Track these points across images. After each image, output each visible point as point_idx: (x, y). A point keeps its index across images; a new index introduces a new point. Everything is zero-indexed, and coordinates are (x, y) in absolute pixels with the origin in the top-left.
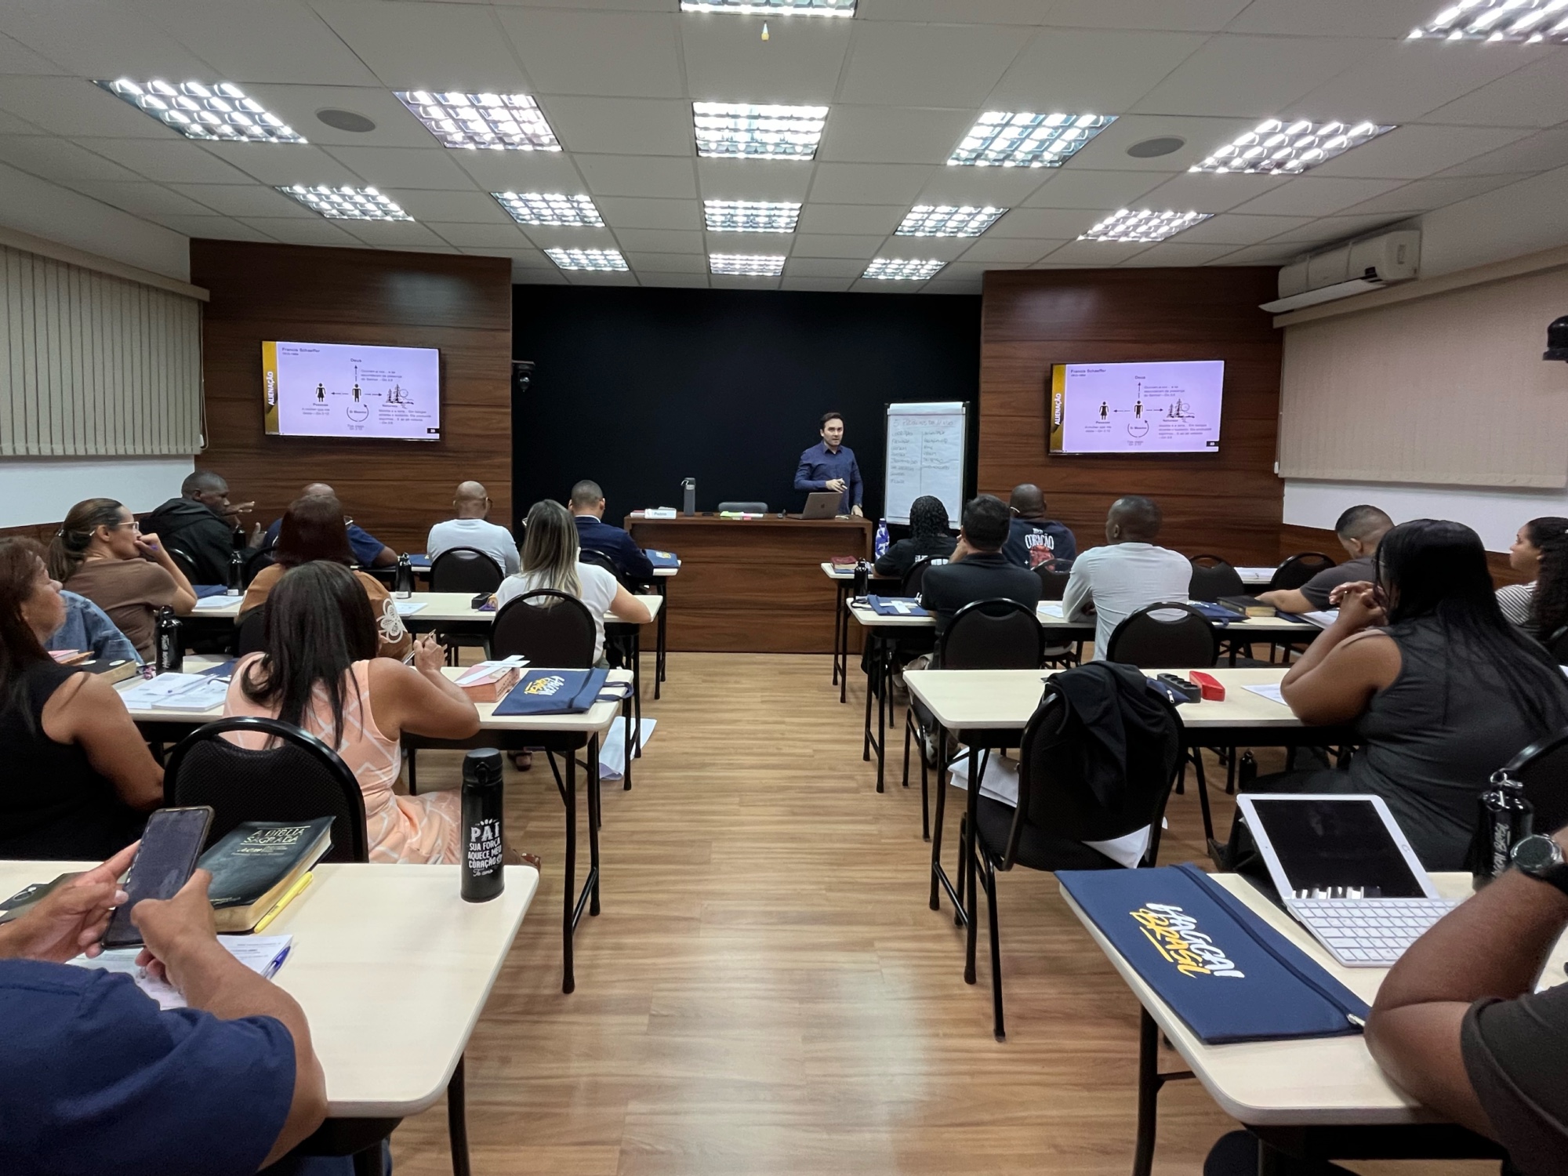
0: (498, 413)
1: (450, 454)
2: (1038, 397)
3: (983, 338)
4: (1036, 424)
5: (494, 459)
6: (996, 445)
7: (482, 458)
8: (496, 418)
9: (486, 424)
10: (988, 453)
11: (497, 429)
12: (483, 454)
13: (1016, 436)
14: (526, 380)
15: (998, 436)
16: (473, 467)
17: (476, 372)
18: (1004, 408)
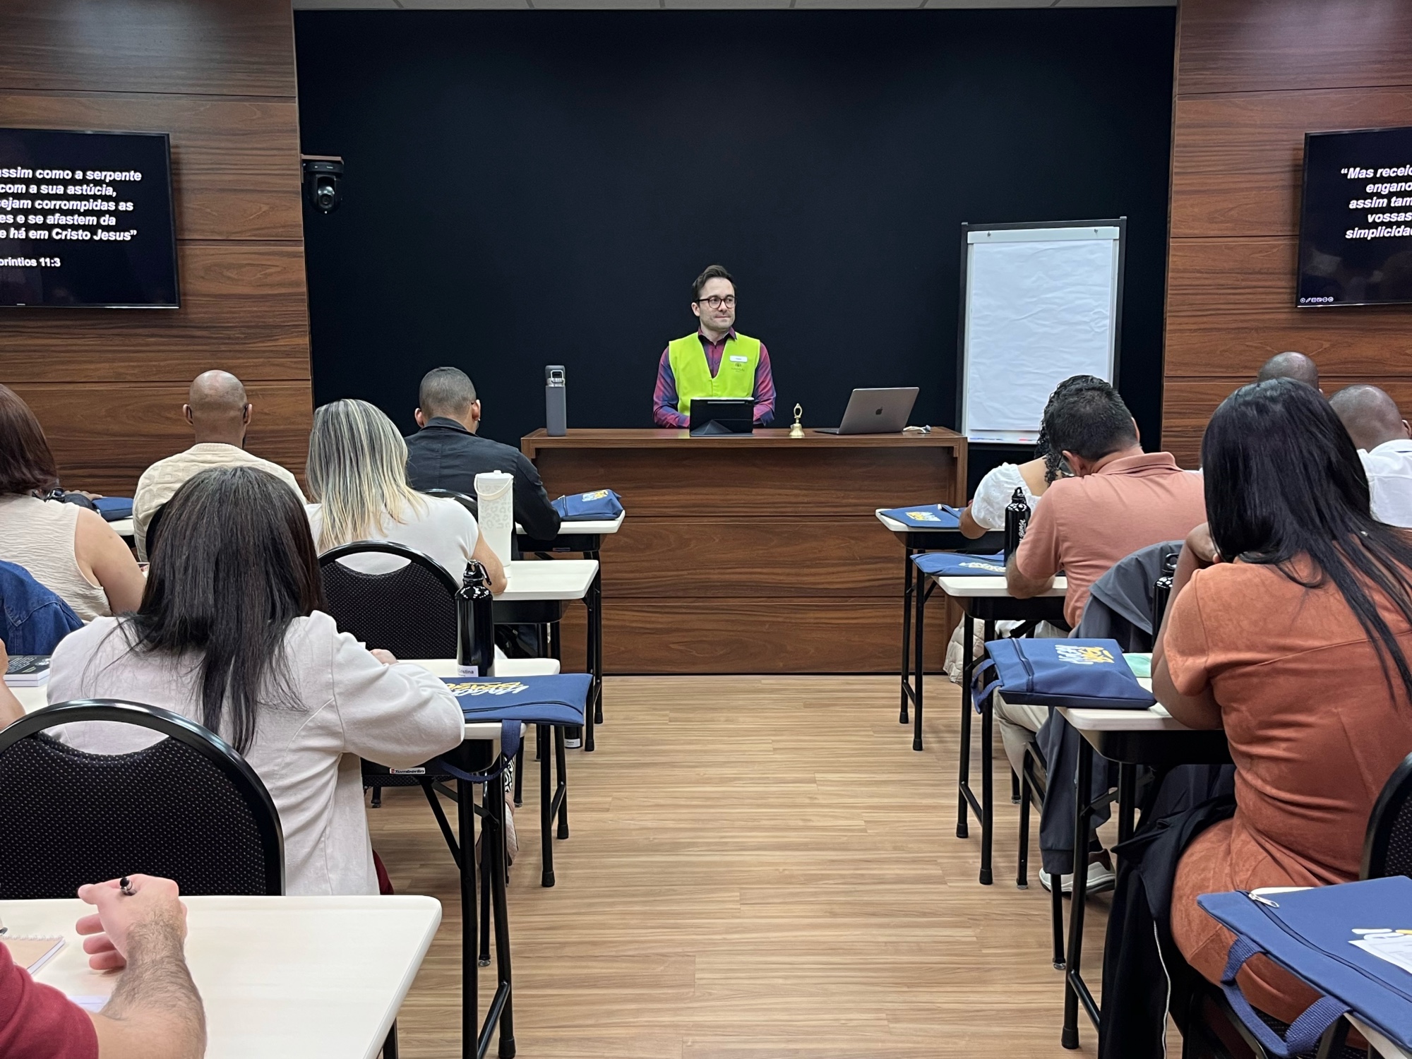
0: (281, 255)
1: (197, 333)
2: (1279, 199)
3: (1177, 89)
4: (1275, 250)
5: (278, 339)
6: (1200, 291)
7: (257, 338)
8: (275, 263)
9: (259, 275)
10: (1185, 308)
11: (281, 284)
12: (258, 330)
13: (1238, 273)
14: (329, 192)
15: (1205, 275)
16: (240, 355)
17: (235, 177)
18: (1216, 223)
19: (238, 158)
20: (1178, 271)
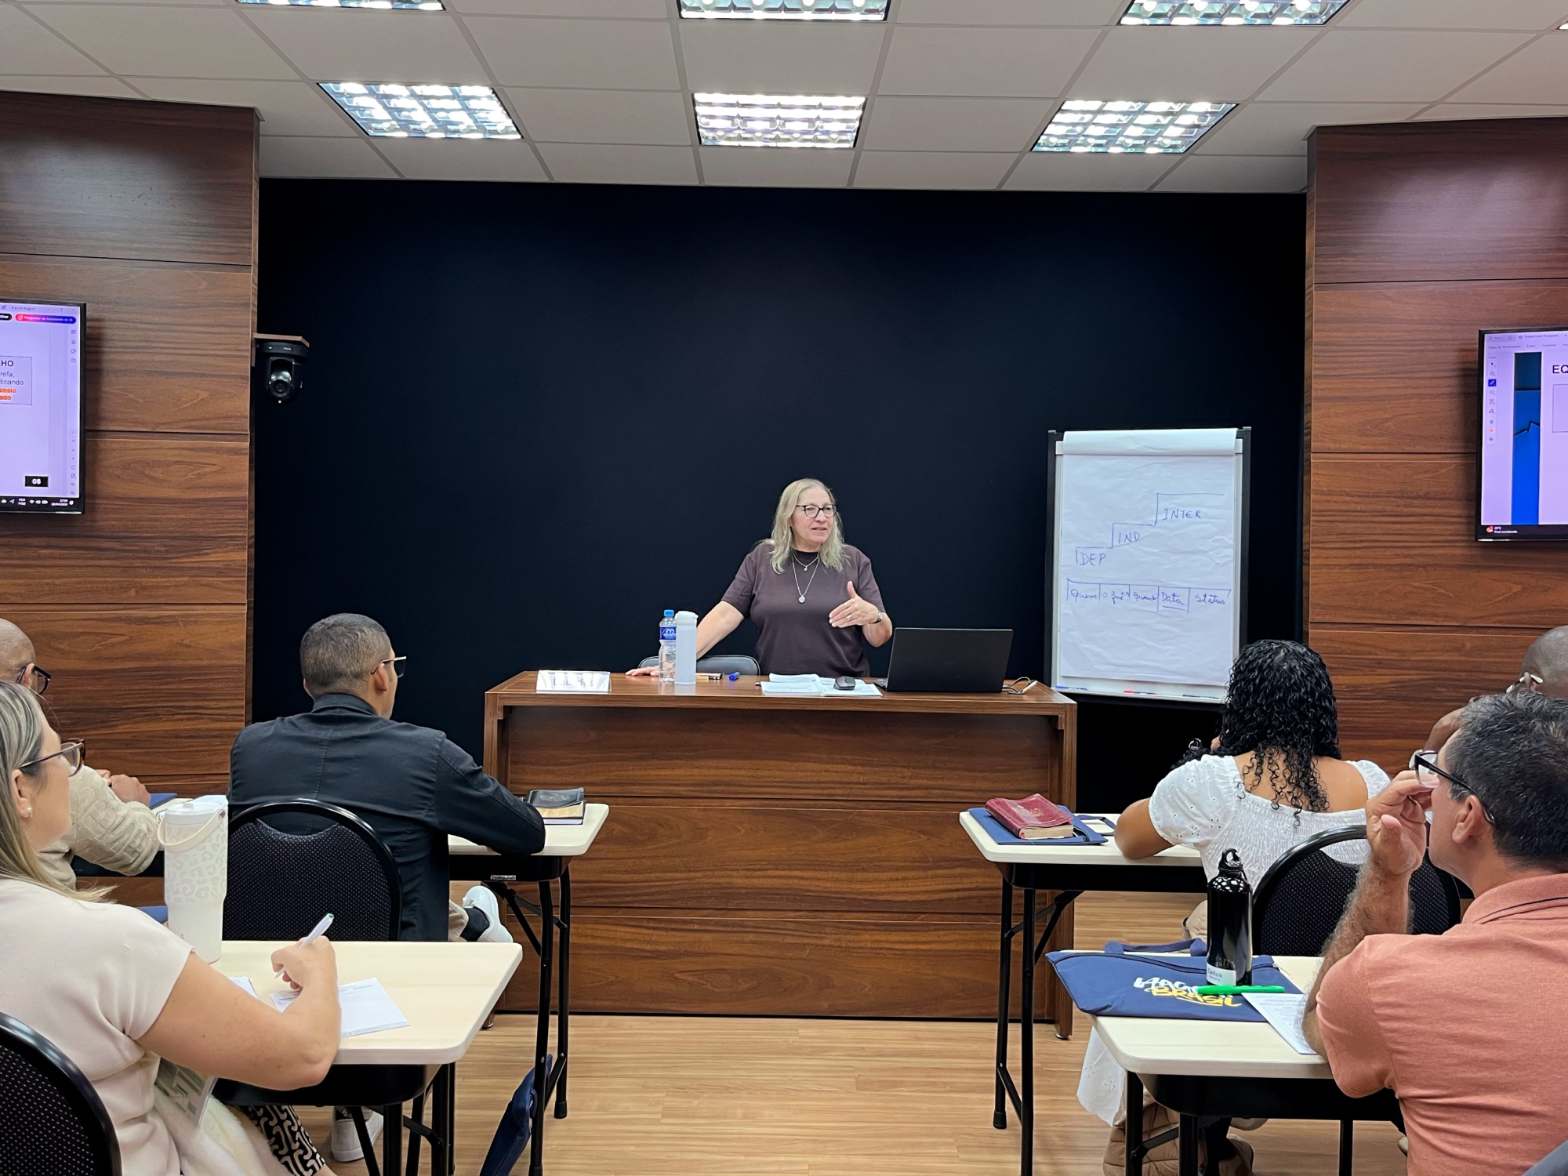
0: (219, 450)
1: (108, 545)
2: (1445, 409)
3: (1310, 277)
4: (1444, 471)
5: (207, 554)
6: (1352, 518)
7: (181, 552)
8: (213, 461)
9: (190, 476)
10: (1333, 538)
11: (216, 487)
12: (185, 542)
13: (1399, 497)
14: (286, 378)
15: (1356, 499)
16: (157, 572)
17: (170, 358)
18: (1367, 436)
19: (175, 334)
20: (1323, 493)
